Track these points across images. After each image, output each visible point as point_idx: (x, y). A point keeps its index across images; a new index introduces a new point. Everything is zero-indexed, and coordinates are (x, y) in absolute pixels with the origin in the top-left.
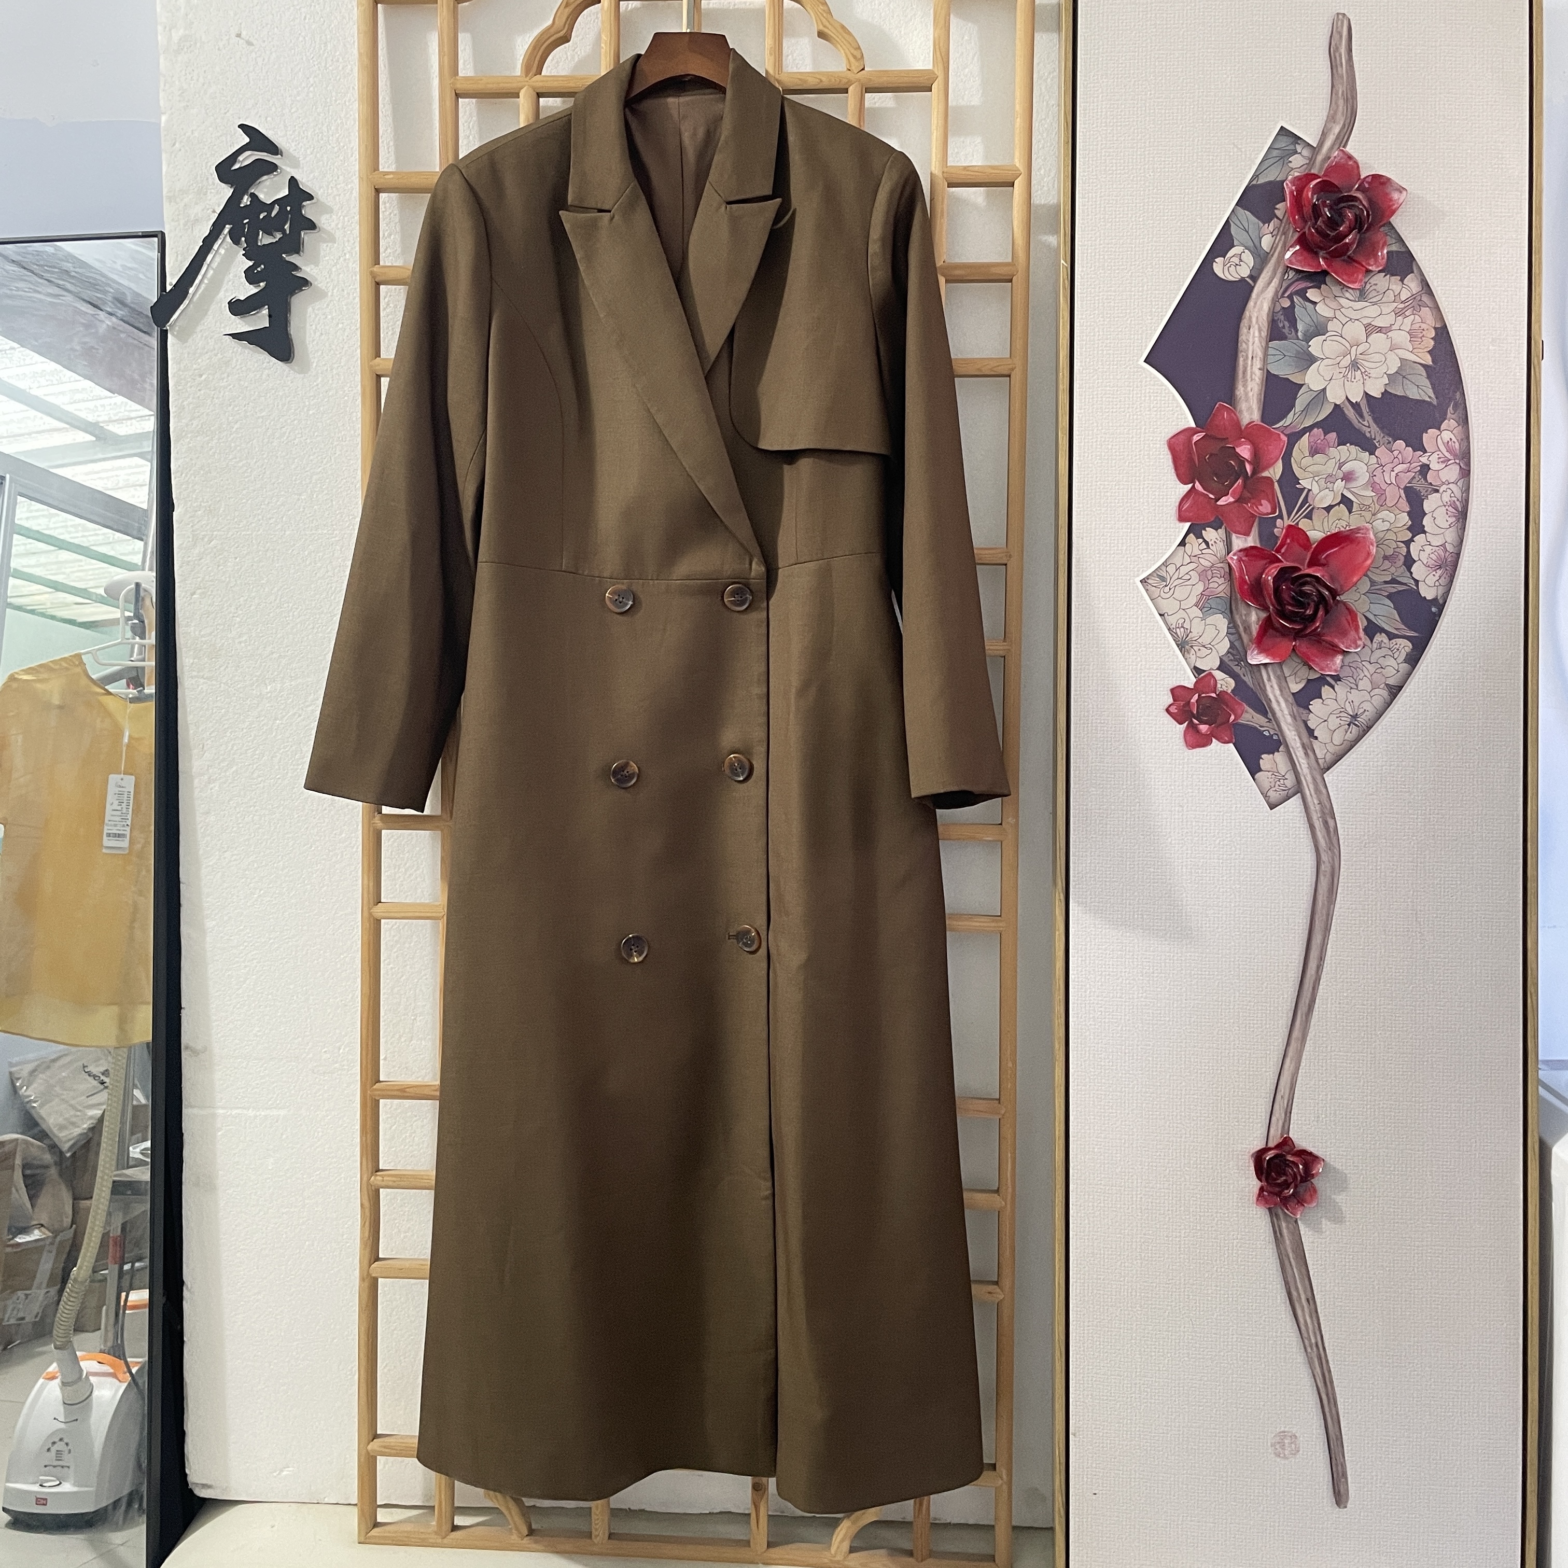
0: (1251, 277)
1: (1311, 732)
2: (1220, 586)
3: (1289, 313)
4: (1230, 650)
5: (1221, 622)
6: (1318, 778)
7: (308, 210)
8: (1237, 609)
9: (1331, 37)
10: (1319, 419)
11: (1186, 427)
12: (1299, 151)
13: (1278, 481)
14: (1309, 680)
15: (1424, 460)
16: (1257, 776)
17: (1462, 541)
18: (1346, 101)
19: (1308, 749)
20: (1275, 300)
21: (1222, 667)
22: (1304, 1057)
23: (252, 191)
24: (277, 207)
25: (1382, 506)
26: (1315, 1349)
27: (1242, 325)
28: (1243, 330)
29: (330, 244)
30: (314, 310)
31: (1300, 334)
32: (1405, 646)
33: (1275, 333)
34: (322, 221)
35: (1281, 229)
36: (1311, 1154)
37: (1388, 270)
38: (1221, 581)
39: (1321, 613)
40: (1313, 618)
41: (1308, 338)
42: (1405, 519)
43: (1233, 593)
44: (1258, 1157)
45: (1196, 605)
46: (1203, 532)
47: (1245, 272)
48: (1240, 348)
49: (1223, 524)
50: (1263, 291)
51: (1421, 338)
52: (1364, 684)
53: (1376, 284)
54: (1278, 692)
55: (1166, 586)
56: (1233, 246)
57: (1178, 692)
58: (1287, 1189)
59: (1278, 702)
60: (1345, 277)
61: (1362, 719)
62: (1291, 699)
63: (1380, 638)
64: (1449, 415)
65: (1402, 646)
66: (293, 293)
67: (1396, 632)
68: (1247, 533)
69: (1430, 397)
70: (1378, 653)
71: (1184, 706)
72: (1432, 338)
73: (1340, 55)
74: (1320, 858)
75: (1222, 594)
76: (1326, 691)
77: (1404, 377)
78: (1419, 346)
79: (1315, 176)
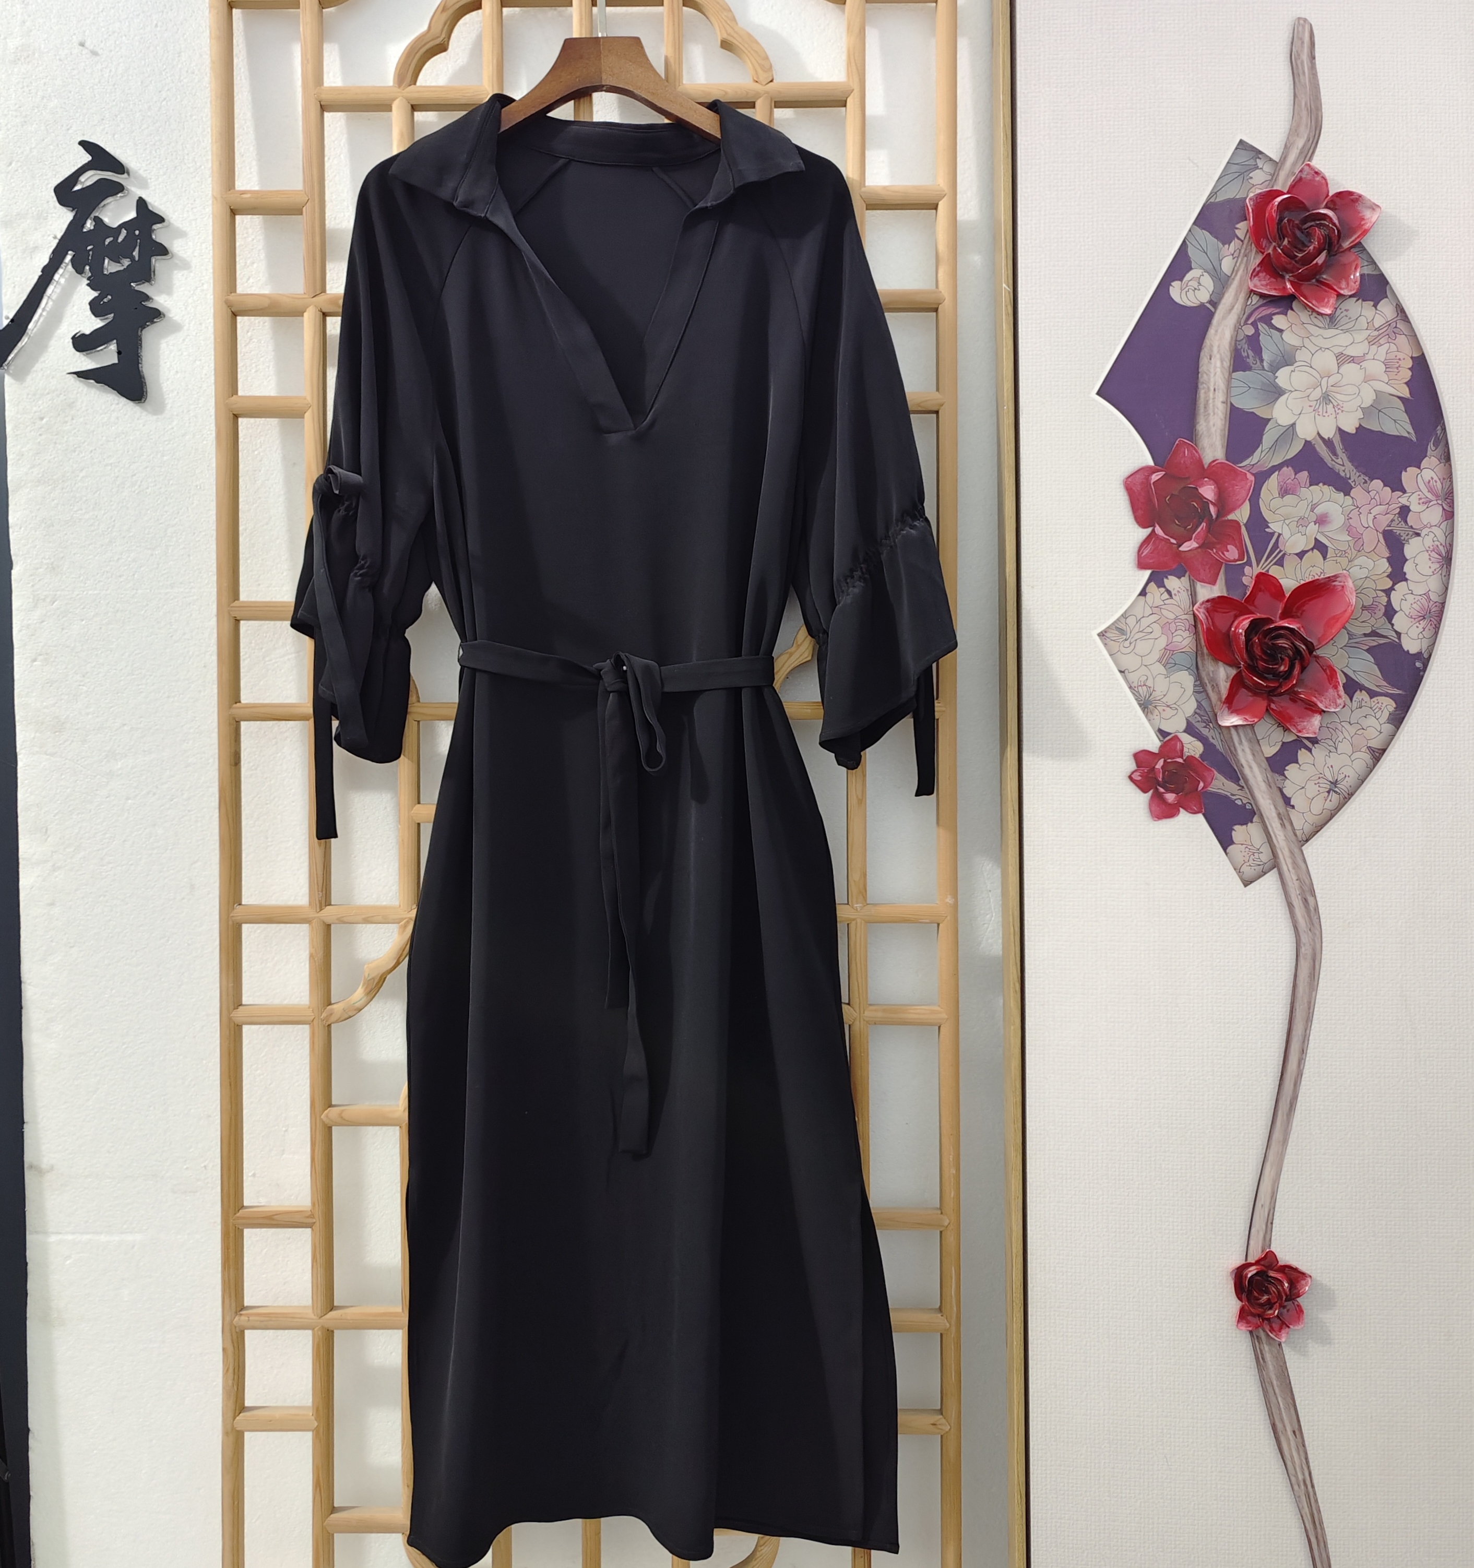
0: (1210, 302)
1: (1287, 801)
2: (1184, 640)
3: (1254, 342)
4: (1198, 711)
5: (1186, 679)
6: (1296, 850)
7: (160, 234)
8: (1203, 665)
9: (1292, 43)
10: (1289, 456)
11: (1144, 465)
12: (1260, 167)
13: (1245, 525)
14: (1283, 743)
15: (1404, 501)
16: (1230, 849)
17: (1447, 589)
18: (1310, 112)
19: (1284, 820)
20: (1238, 328)
21: (1190, 729)
22: (1285, 1161)
23: (97, 214)
24: (124, 233)
25: (1359, 551)
26: (1302, 1487)
27: (1202, 354)
28: (1204, 360)
29: (185, 272)
30: (168, 345)
31: (1265, 364)
32: (1388, 705)
33: (1239, 363)
34: (176, 246)
35: (1243, 251)
36: (1296, 1270)
37: (1361, 295)
38: (1186, 634)
39: (1296, 671)
40: (1288, 675)
41: (1275, 368)
42: (1384, 566)
43: (1199, 648)
44: (1239, 1274)
45: (1159, 661)
46: (1165, 580)
47: (1203, 296)
48: (1201, 380)
49: (1186, 572)
50: (1224, 318)
51: (1397, 368)
52: (1344, 747)
53: (1347, 310)
54: (1250, 757)
55: (1126, 640)
56: (1191, 269)
57: (1142, 758)
58: (1271, 1308)
59: (1251, 767)
60: (1314, 302)
61: (1344, 786)
62: (1265, 764)
63: (1360, 696)
64: (1429, 452)
65: (1384, 705)
66: (143, 327)
67: (1378, 690)
68: (1213, 582)
69: (1408, 433)
70: (1358, 713)
71: (1149, 772)
72: (1409, 369)
73: (1302, 63)
74: (1300, 939)
75: (1187, 649)
76: (1302, 754)
77: (1380, 411)
78: (1396, 377)
79: (1280, 193)
